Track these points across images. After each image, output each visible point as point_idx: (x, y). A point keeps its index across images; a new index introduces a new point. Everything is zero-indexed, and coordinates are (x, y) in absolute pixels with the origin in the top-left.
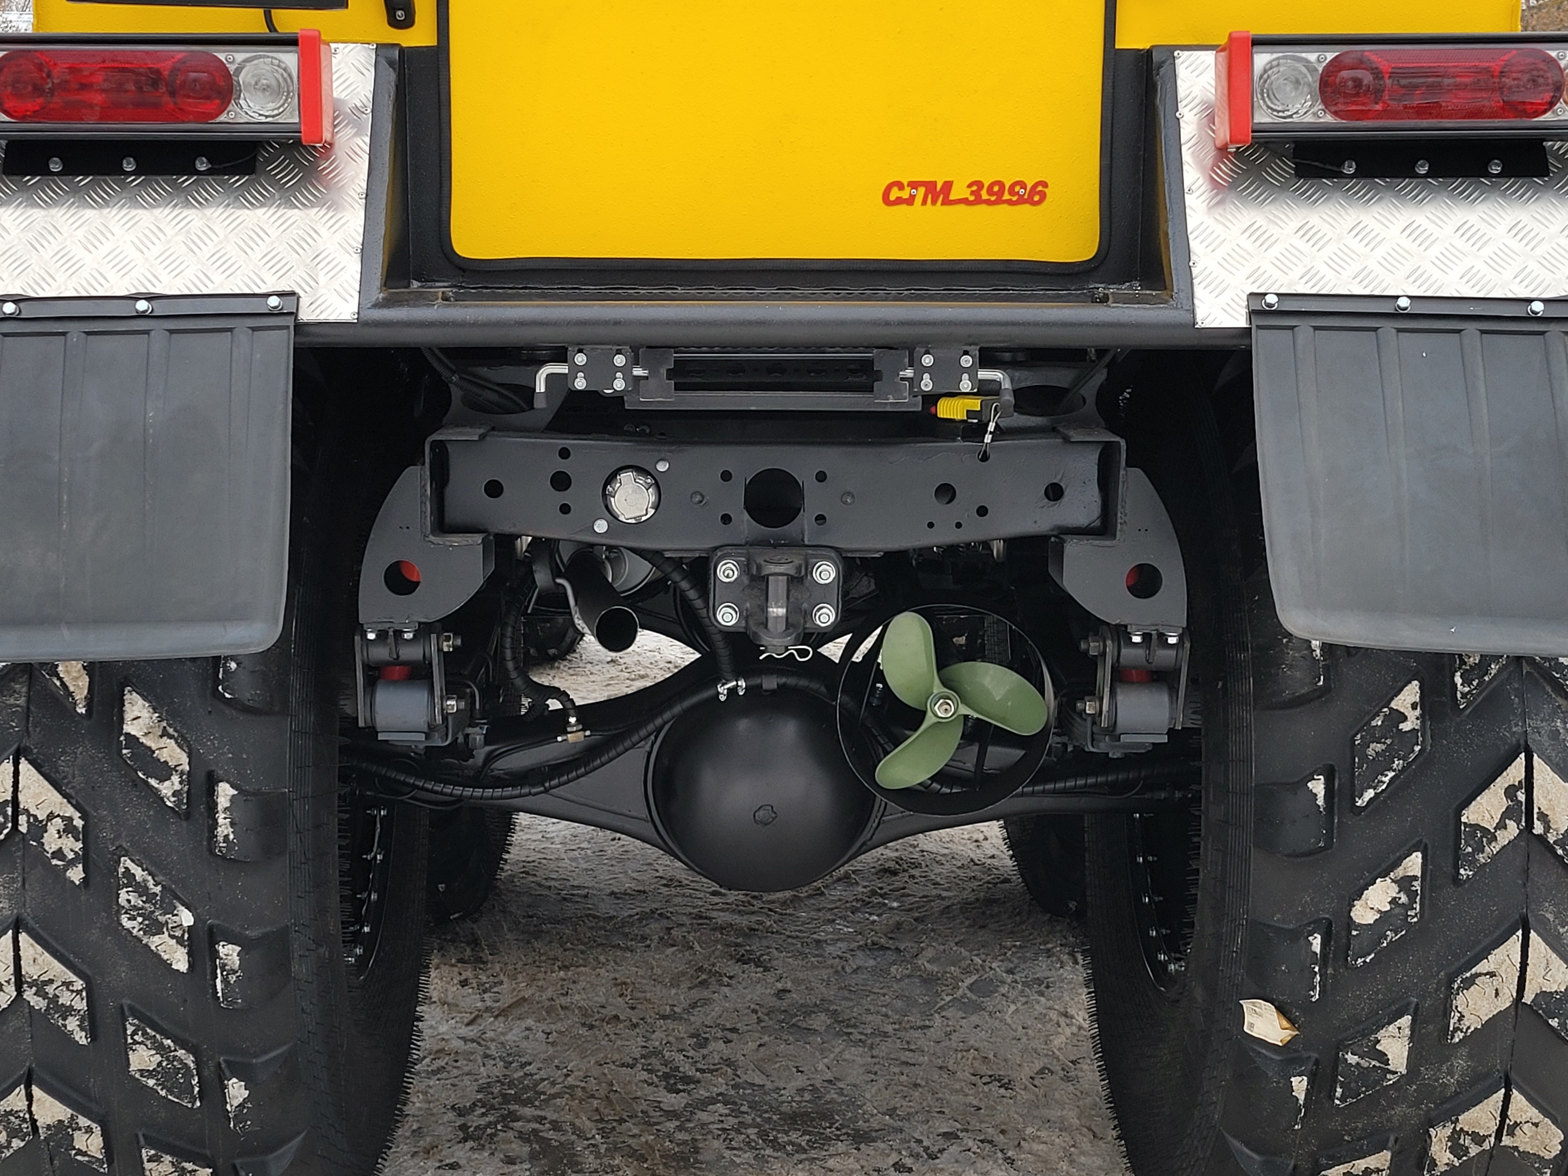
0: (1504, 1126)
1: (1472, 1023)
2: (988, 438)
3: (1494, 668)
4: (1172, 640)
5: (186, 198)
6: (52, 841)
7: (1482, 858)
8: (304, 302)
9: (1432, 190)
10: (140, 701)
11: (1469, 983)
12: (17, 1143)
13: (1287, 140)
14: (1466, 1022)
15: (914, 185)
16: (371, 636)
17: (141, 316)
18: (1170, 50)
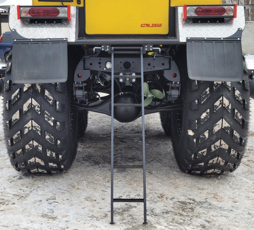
0: (221, 145)
1: (216, 131)
2: (155, 57)
3: (219, 86)
4: (178, 83)
5: (53, 26)
6: (36, 108)
7: (217, 110)
8: (68, 39)
9: (210, 24)
10: (47, 91)
11: (215, 126)
12: (31, 148)
13: (192, 18)
14: (215, 131)
15: (145, 24)
16: (76, 83)
17: (48, 41)
18: (177, 7)
